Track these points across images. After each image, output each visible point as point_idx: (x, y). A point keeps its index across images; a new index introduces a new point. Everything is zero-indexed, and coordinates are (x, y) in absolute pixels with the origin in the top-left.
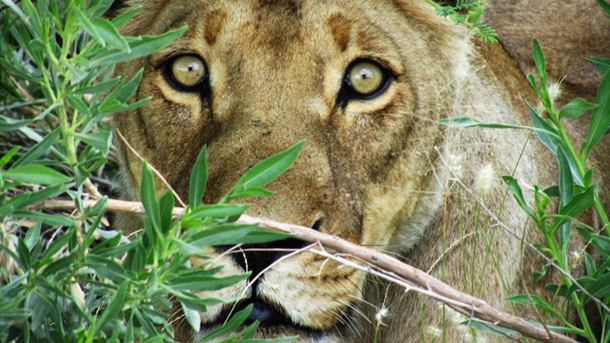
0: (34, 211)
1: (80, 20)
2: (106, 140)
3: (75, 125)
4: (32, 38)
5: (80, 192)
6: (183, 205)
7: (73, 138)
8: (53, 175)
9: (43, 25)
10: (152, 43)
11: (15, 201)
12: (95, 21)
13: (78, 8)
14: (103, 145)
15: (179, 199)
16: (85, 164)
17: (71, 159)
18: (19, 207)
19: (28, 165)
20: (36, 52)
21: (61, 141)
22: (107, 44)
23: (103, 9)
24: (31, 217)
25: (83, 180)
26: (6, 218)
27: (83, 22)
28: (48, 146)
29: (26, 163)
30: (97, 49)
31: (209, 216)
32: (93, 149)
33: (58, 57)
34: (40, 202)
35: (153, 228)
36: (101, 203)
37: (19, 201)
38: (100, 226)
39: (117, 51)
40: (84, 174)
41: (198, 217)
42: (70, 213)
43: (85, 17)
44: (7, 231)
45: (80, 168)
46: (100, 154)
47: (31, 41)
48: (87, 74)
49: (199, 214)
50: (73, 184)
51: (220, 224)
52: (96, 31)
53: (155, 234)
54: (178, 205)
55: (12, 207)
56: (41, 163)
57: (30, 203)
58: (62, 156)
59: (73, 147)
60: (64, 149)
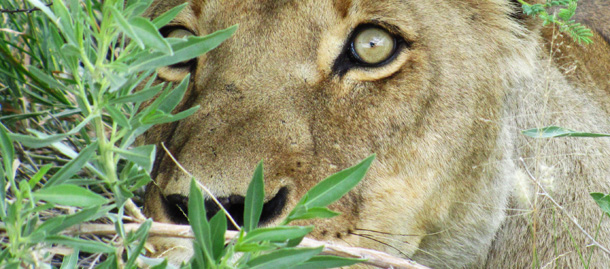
0: (70, 237)
1: (116, 19)
2: (149, 155)
3: (114, 140)
4: (65, 41)
5: (120, 216)
6: (238, 227)
7: (112, 154)
8: (89, 195)
9: (77, 28)
10: (199, 44)
11: (48, 226)
12: (135, 21)
13: (115, 8)
14: (145, 161)
15: (233, 221)
16: (126, 183)
17: (111, 178)
18: (52, 233)
19: (62, 185)
20: (70, 58)
21: (98, 157)
22: (147, 47)
23: (143, 7)
24: (66, 243)
25: (124, 200)
26: (39, 245)
27: (120, 22)
28: (84, 162)
29: (60, 183)
30: (137, 53)
31: (267, 239)
32: (135, 165)
33: (94, 62)
34: (77, 226)
35: (203, 254)
36: (144, 226)
37: (51, 226)
38: (144, 252)
39: (160, 54)
40: (125, 194)
41: (254, 240)
42: (110, 239)
43: (122, 17)
44: (40, 260)
45: (120, 187)
46: (143, 171)
47: (64, 46)
48: (125, 81)
49: (255, 236)
50: (113, 206)
51: (278, 248)
52: (133, 32)
53: (205, 260)
54: (231, 227)
55: (44, 233)
56: (76, 183)
57: (64, 227)
58: (101, 174)
59: (112, 165)
60: (102, 166)
